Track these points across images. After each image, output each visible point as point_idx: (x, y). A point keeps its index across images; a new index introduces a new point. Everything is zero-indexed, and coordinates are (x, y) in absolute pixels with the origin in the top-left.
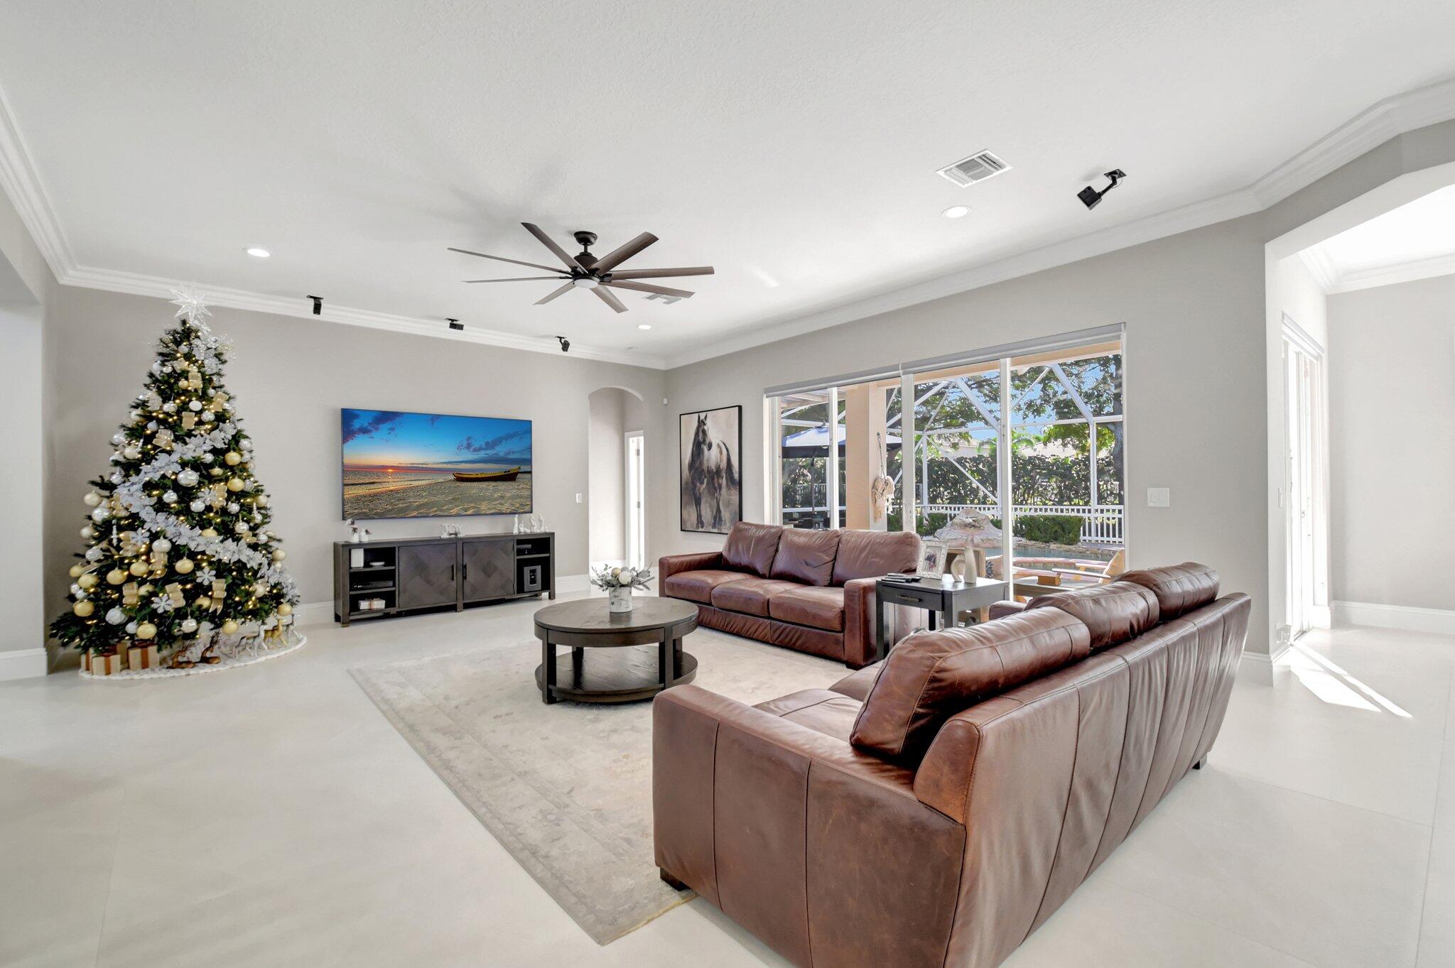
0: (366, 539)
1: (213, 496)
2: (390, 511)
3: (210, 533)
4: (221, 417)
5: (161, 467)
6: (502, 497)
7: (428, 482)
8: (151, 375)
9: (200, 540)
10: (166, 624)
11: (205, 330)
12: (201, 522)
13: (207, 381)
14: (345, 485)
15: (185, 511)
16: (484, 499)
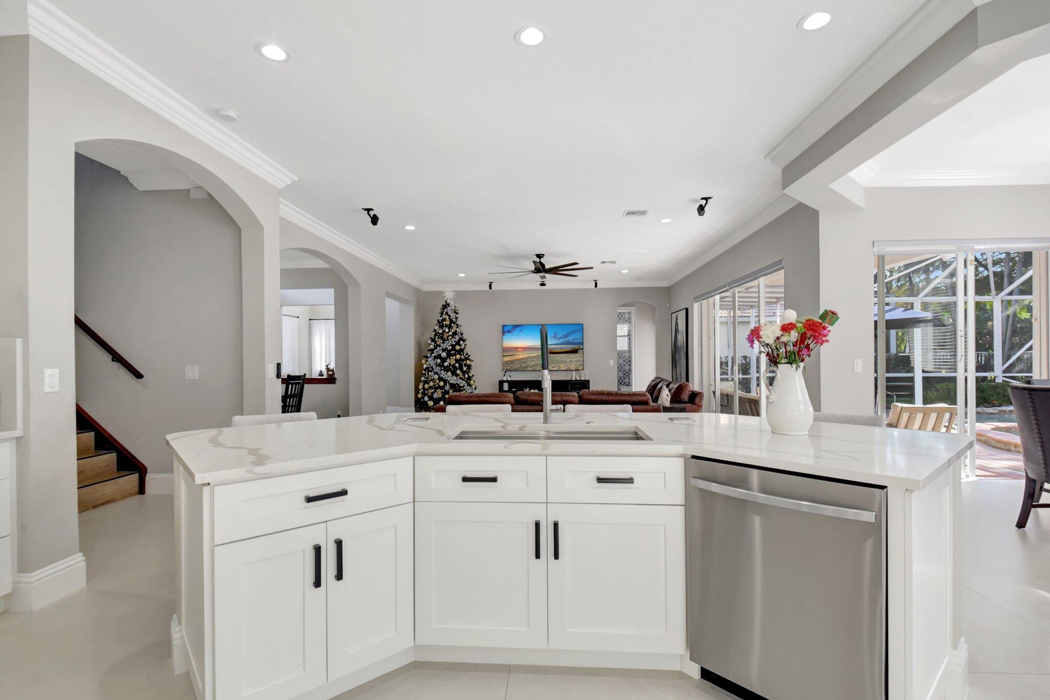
0: (509, 379)
1: (451, 361)
2: (519, 368)
3: (449, 373)
4: (455, 333)
5: (438, 351)
6: (571, 361)
7: (537, 354)
8: (438, 320)
9: (446, 376)
10: (436, 401)
11: (452, 303)
12: (446, 369)
13: (451, 321)
14: (503, 356)
15: (441, 365)
16: (562, 362)
